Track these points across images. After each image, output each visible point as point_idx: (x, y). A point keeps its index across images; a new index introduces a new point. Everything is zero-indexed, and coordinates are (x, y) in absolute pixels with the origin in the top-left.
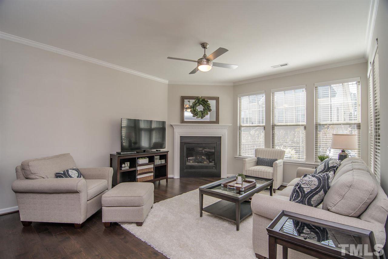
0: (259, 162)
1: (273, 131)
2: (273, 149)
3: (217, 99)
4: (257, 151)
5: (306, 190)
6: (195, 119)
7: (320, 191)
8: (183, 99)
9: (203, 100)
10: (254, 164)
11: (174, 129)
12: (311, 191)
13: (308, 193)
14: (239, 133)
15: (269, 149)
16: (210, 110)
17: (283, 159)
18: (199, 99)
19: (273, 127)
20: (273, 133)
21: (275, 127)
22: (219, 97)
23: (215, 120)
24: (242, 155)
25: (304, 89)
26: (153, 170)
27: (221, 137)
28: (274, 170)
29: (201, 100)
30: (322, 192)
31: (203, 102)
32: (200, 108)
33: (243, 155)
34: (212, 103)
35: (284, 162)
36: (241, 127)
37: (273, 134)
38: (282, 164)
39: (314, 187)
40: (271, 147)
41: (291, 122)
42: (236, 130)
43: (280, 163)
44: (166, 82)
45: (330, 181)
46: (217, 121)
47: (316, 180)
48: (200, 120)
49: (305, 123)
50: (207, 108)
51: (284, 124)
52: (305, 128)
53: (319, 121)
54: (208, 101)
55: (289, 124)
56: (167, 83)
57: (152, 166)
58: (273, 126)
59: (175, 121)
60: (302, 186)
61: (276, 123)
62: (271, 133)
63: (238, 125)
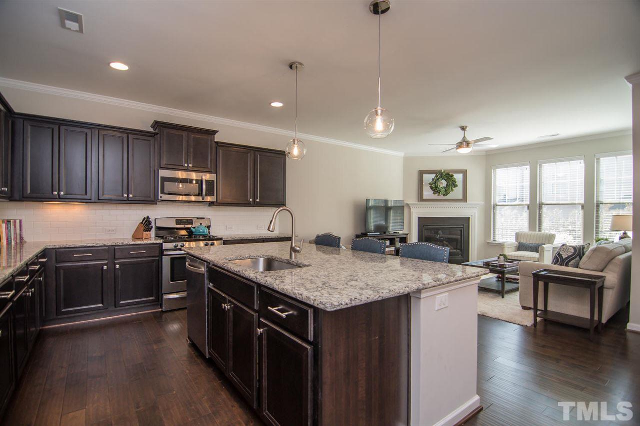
0: (521, 247)
1: (540, 211)
2: (539, 232)
3: (464, 172)
4: (518, 235)
5: (564, 256)
6: (436, 197)
7: (576, 257)
8: (421, 173)
9: (448, 174)
10: (513, 249)
11: (411, 209)
12: (568, 257)
13: (566, 258)
14: (494, 213)
15: (534, 232)
16: (456, 186)
17: (552, 243)
18: (442, 173)
19: (540, 206)
20: (539, 213)
21: (543, 206)
22: (466, 170)
23: (461, 197)
24: (497, 240)
25: (582, 161)
26: (394, 253)
27: (469, 218)
28: (540, 255)
29: (444, 174)
30: (578, 258)
31: (448, 176)
32: (443, 183)
33: (499, 239)
34: (458, 177)
35: (553, 248)
36: (495, 206)
37: (540, 215)
38: (551, 249)
39: (571, 254)
40: (537, 230)
41: (565, 200)
42: (489, 210)
43: (548, 247)
44: (401, 154)
45: (585, 250)
46: (464, 199)
47: (572, 249)
48: (441, 197)
49: (583, 202)
50: (452, 184)
51: (554, 202)
52: (583, 207)
53: (600, 200)
54: (453, 175)
55: (561, 202)
56: (403, 156)
57: (393, 249)
58: (540, 204)
59: (412, 200)
60: (561, 253)
61: (544, 201)
62: (538, 213)
63: (492, 204)
